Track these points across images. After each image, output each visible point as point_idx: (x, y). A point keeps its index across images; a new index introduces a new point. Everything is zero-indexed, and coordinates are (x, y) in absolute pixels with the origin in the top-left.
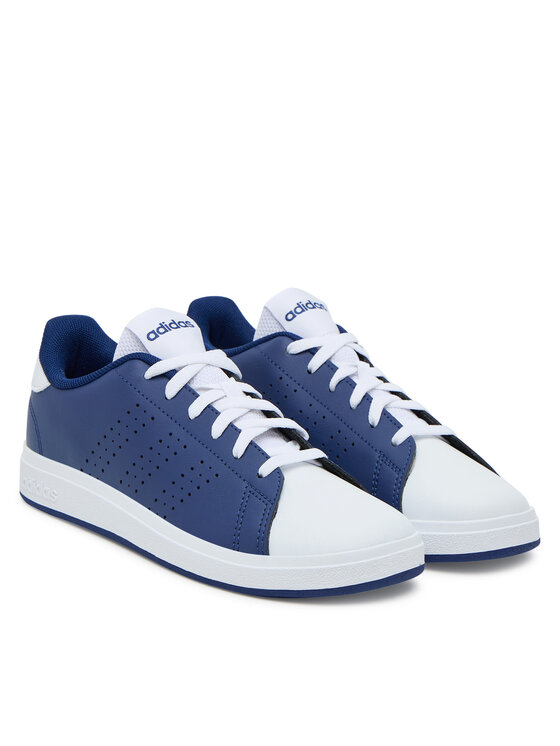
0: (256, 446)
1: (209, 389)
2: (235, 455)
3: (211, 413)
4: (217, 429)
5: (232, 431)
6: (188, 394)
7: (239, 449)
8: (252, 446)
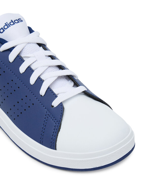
0: (51, 90)
1: (29, 57)
2: (41, 94)
3: (30, 71)
4: (33, 80)
5: (40, 81)
6: (19, 60)
7: (43, 91)
8: (49, 90)
